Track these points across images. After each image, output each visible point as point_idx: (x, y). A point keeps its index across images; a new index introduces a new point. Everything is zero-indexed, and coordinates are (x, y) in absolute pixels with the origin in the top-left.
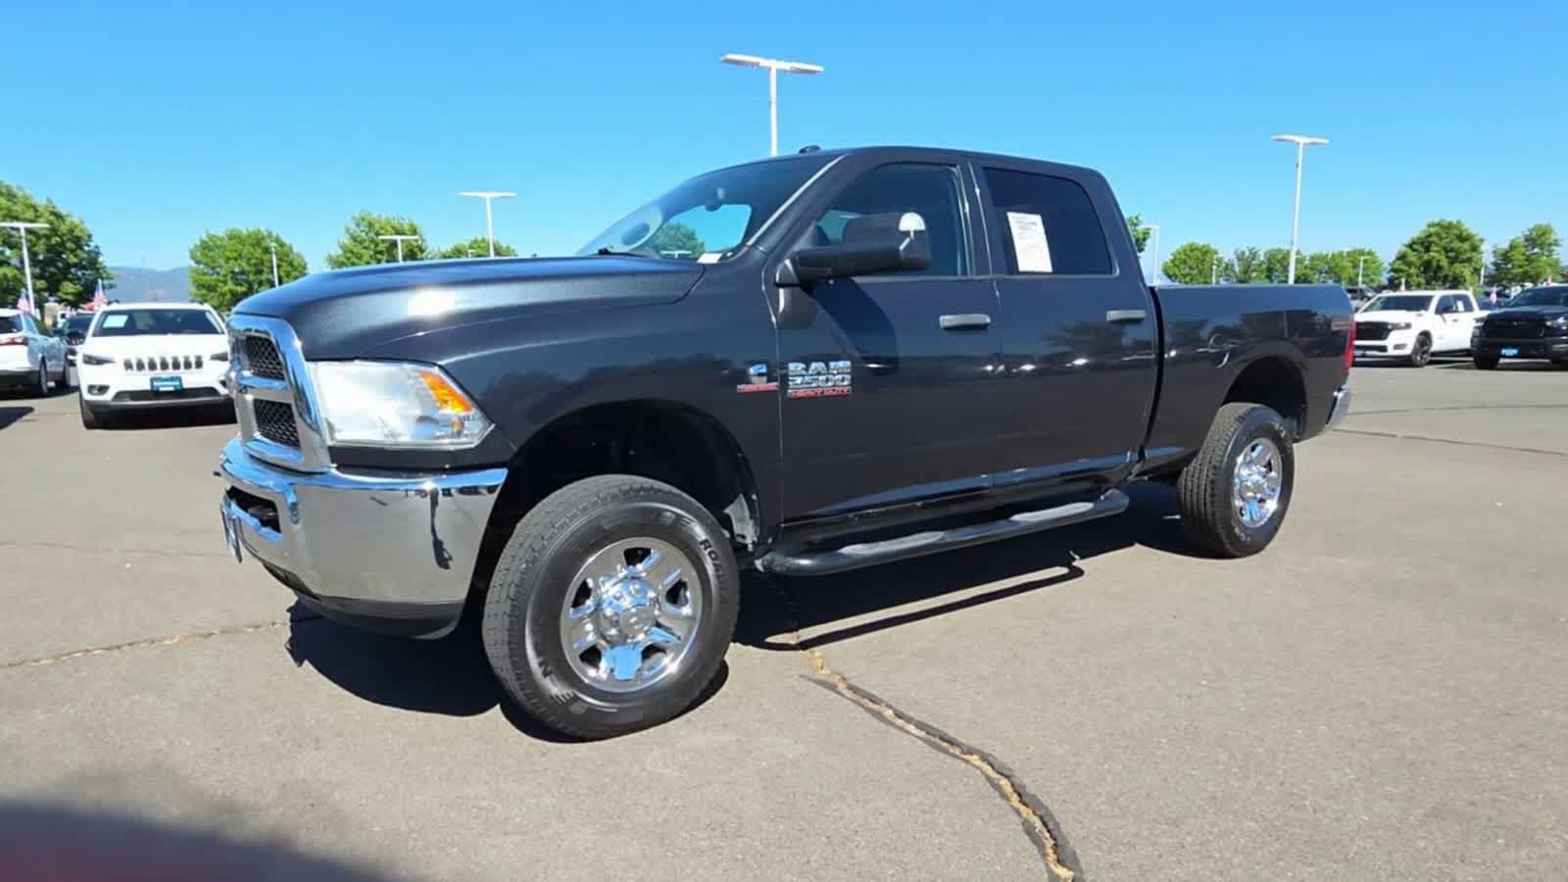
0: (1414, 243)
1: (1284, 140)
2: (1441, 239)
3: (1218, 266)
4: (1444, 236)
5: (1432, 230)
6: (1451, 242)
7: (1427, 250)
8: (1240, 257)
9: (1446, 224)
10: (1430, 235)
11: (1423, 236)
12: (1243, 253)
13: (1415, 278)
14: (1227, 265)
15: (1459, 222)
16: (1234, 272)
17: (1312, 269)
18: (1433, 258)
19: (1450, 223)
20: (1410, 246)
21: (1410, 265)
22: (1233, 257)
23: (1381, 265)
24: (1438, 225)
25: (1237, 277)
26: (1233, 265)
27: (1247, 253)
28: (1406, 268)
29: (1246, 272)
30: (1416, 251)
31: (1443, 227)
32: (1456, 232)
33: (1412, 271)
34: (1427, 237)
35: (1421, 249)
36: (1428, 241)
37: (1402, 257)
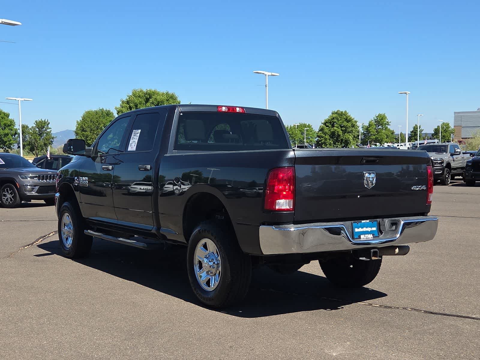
0: (327, 122)
2: (338, 120)
5: (334, 115)
6: (343, 122)
7: (333, 126)
13: (328, 141)
15: (346, 112)
18: (336, 130)
19: (342, 112)
21: (325, 134)
23: (313, 133)
30: (328, 126)
31: (339, 114)
32: (345, 117)
33: (327, 137)
34: (332, 119)
35: (330, 126)
36: (333, 122)
37: (322, 130)
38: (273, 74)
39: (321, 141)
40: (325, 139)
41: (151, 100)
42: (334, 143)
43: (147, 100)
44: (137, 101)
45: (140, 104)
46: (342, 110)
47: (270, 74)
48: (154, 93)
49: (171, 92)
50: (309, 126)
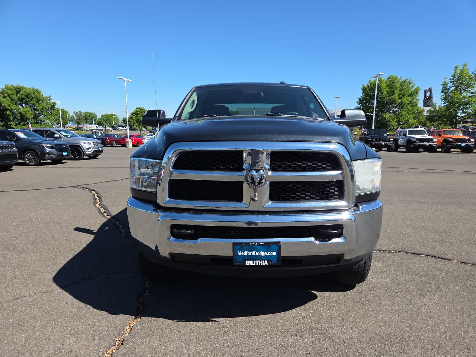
0: (133, 113)
1: (121, 78)
2: (140, 113)
3: (69, 117)
4: (141, 112)
5: (138, 110)
6: (143, 114)
7: (137, 116)
8: (76, 114)
9: (141, 108)
10: (137, 111)
11: (135, 111)
12: (77, 113)
13: (135, 124)
14: (72, 117)
15: (144, 108)
16: (75, 119)
17: (102, 120)
18: (139, 118)
19: (142, 108)
20: (132, 114)
21: (134, 120)
22: (73, 114)
23: (118, 119)
24: (139, 108)
25: (76, 121)
26: (74, 117)
27: (78, 113)
28: (133, 121)
29: (79, 120)
30: (134, 116)
31: (140, 109)
32: (143, 111)
33: (135, 122)
34: (136, 112)
35: (135, 115)
36: (137, 113)
37: (131, 118)
38: (129, 80)
39: (131, 124)
40: (133, 123)
41: (21, 92)
42: (139, 125)
43: (17, 92)
44: (10, 92)
45: (12, 95)
46: (142, 107)
47: (127, 80)
48: (22, 88)
49: (36, 88)
50: (115, 115)
